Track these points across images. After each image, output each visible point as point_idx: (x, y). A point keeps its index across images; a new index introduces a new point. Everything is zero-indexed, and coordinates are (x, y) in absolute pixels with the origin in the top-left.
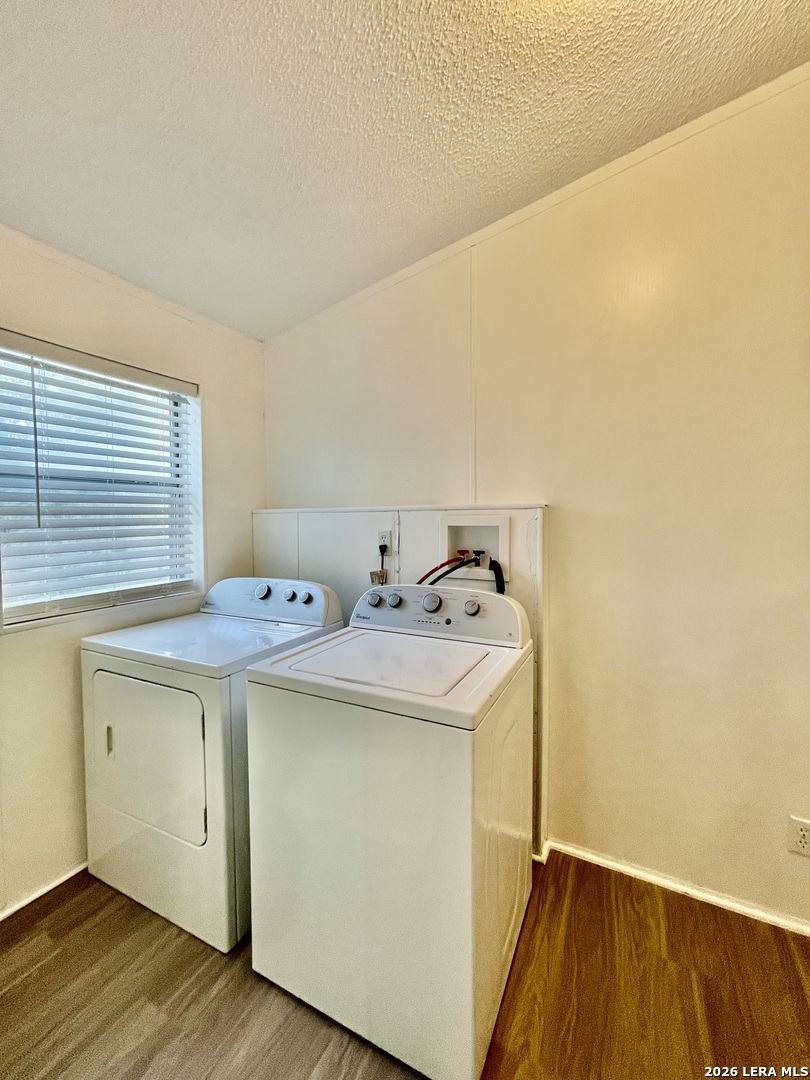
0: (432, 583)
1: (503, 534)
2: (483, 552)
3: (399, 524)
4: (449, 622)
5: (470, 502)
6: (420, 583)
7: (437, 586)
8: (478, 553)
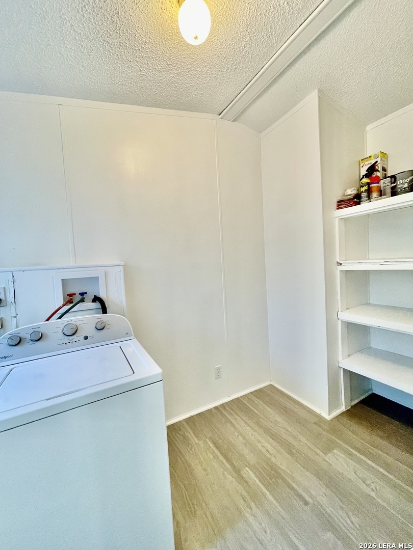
0: (60, 318)
1: (102, 281)
2: (86, 293)
3: (13, 282)
4: (86, 338)
5: (72, 264)
6: (48, 320)
7: (65, 319)
8: (82, 294)
